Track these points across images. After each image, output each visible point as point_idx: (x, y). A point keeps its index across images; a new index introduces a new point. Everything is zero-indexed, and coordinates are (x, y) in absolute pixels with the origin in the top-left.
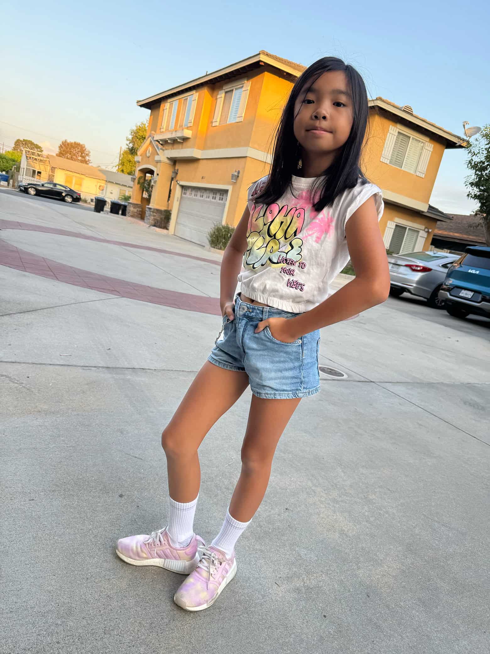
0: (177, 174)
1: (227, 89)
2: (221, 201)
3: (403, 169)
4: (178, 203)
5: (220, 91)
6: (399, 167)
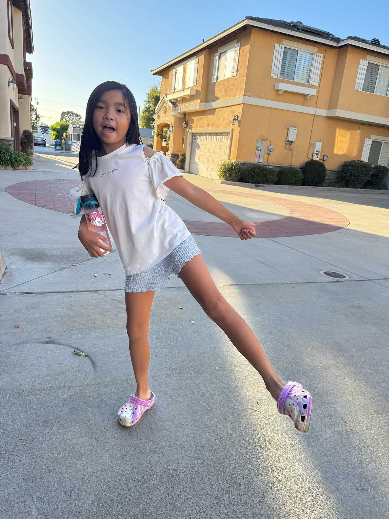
0: (187, 124)
1: (221, 51)
3: (374, 93)
4: (190, 146)
5: (216, 53)
6: (372, 92)
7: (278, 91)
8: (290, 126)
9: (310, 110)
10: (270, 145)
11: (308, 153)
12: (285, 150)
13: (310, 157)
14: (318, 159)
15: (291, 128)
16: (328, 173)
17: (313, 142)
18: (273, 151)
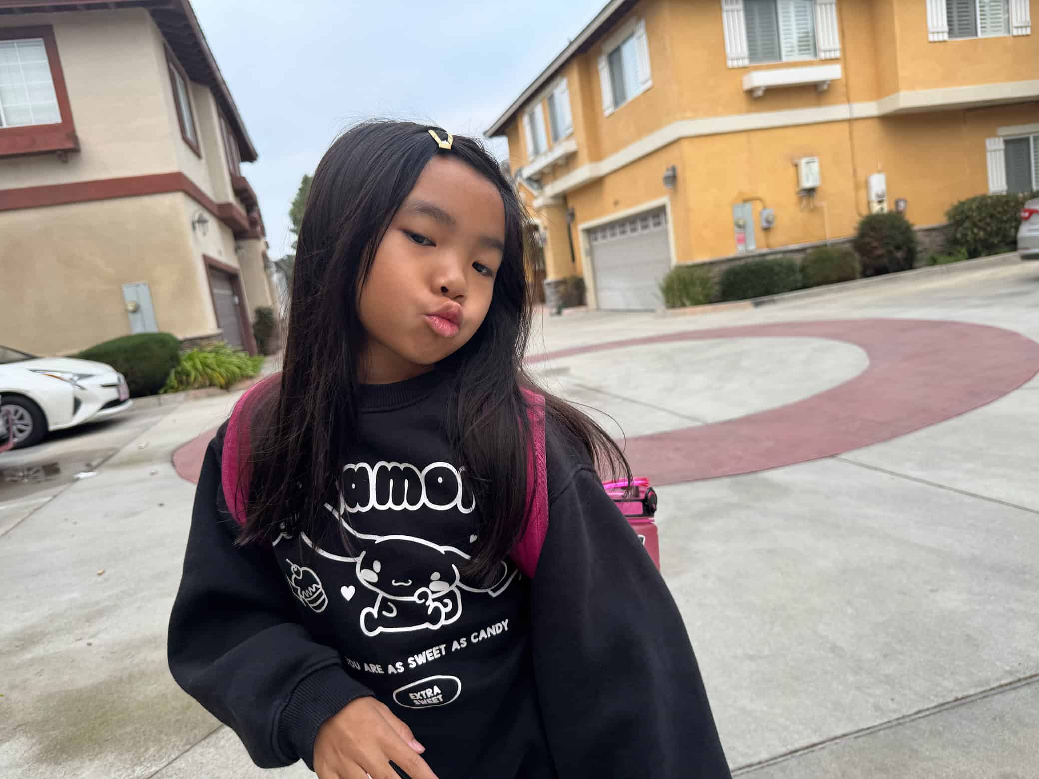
0: (573, 215)
2: (659, 229)
3: (979, 36)
4: (589, 258)
5: (599, 57)
6: (972, 36)
7: (750, 92)
8: (800, 158)
9: (839, 111)
10: (765, 208)
11: (857, 205)
12: (802, 211)
13: (865, 212)
14: (886, 210)
15: (803, 161)
17: (861, 177)
18: (773, 219)
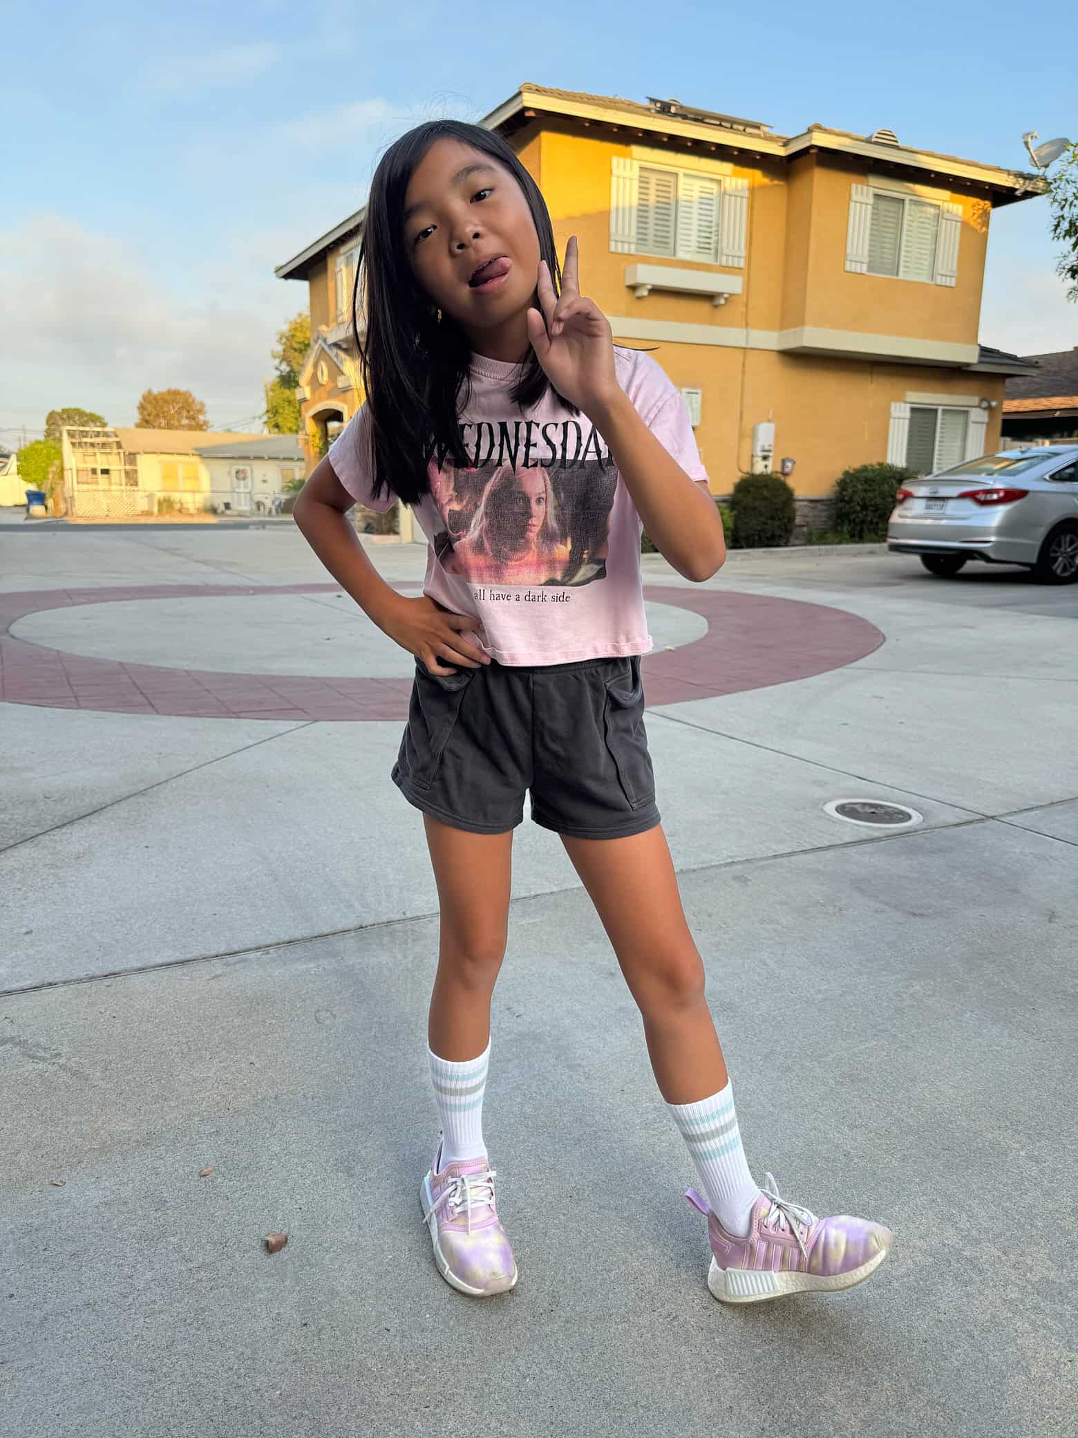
3: (901, 276)
6: (893, 274)
7: (633, 288)
9: (733, 336)
11: (738, 458)
13: (746, 469)
14: (769, 470)
16: (801, 506)
17: (748, 423)
